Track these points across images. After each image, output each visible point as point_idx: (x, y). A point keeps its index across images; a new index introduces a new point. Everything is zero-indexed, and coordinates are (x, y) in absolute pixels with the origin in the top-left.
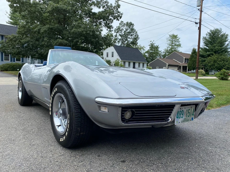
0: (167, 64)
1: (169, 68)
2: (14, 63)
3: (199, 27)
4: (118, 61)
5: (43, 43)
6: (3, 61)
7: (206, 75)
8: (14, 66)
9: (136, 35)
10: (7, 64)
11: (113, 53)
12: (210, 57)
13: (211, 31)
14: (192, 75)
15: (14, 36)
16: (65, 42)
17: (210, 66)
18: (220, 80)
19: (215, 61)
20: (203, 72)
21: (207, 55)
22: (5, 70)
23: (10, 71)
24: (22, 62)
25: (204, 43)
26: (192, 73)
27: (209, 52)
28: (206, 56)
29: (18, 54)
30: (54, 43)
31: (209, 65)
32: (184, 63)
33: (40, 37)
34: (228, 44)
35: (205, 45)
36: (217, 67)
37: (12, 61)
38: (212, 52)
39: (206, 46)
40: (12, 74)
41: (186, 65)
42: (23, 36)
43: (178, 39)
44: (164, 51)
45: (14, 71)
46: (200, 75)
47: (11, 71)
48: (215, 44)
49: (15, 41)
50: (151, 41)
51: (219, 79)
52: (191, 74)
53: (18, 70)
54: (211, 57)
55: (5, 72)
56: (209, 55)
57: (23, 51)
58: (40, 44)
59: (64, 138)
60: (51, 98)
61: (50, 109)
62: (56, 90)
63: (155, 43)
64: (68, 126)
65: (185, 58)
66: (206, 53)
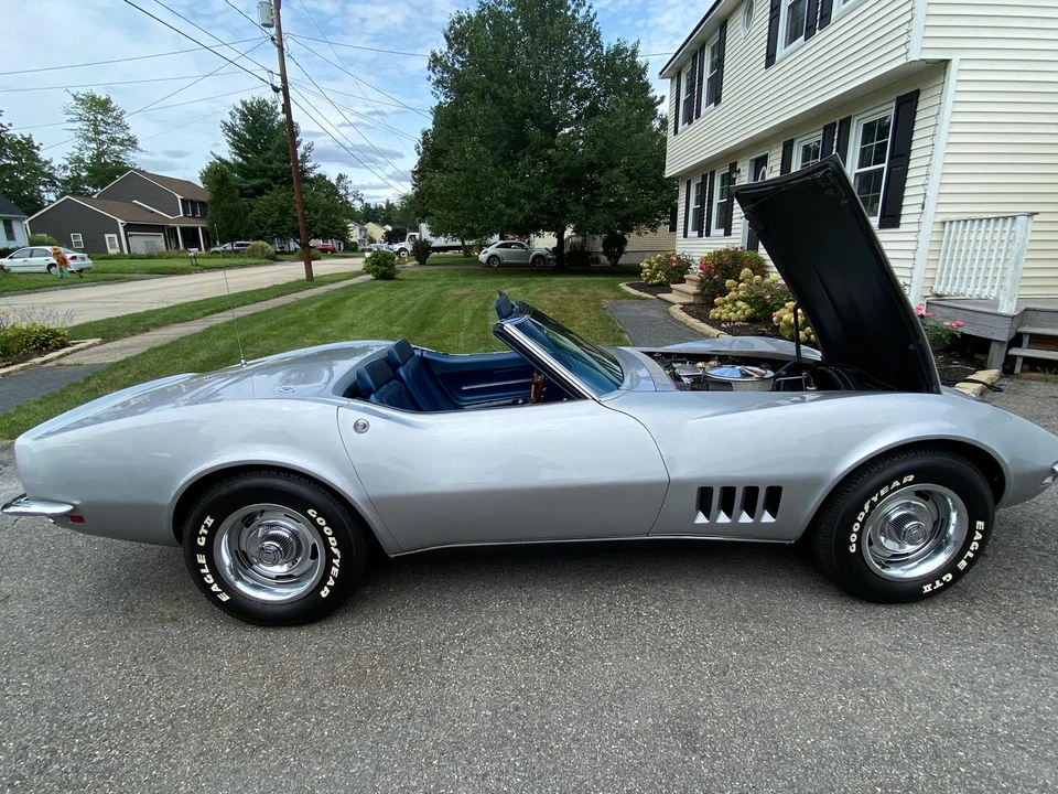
0: (120, 221)
1: (131, 236)
7: (279, 257)
12: (265, 197)
13: (244, 104)
14: (236, 261)
17: (273, 227)
20: (266, 247)
21: (251, 188)
26: (230, 252)
27: (255, 177)
28: (250, 191)
31: (270, 221)
32: (181, 215)
34: (303, 156)
38: (265, 180)
39: (241, 156)
41: (199, 225)
43: (114, 114)
46: (264, 261)
48: (270, 154)
52: (229, 257)
54: (267, 194)
56: (259, 191)
59: (944, 578)
60: (867, 507)
61: (853, 538)
62: (904, 482)
63: (10, 125)
64: (975, 546)
65: (182, 200)
66: (247, 183)
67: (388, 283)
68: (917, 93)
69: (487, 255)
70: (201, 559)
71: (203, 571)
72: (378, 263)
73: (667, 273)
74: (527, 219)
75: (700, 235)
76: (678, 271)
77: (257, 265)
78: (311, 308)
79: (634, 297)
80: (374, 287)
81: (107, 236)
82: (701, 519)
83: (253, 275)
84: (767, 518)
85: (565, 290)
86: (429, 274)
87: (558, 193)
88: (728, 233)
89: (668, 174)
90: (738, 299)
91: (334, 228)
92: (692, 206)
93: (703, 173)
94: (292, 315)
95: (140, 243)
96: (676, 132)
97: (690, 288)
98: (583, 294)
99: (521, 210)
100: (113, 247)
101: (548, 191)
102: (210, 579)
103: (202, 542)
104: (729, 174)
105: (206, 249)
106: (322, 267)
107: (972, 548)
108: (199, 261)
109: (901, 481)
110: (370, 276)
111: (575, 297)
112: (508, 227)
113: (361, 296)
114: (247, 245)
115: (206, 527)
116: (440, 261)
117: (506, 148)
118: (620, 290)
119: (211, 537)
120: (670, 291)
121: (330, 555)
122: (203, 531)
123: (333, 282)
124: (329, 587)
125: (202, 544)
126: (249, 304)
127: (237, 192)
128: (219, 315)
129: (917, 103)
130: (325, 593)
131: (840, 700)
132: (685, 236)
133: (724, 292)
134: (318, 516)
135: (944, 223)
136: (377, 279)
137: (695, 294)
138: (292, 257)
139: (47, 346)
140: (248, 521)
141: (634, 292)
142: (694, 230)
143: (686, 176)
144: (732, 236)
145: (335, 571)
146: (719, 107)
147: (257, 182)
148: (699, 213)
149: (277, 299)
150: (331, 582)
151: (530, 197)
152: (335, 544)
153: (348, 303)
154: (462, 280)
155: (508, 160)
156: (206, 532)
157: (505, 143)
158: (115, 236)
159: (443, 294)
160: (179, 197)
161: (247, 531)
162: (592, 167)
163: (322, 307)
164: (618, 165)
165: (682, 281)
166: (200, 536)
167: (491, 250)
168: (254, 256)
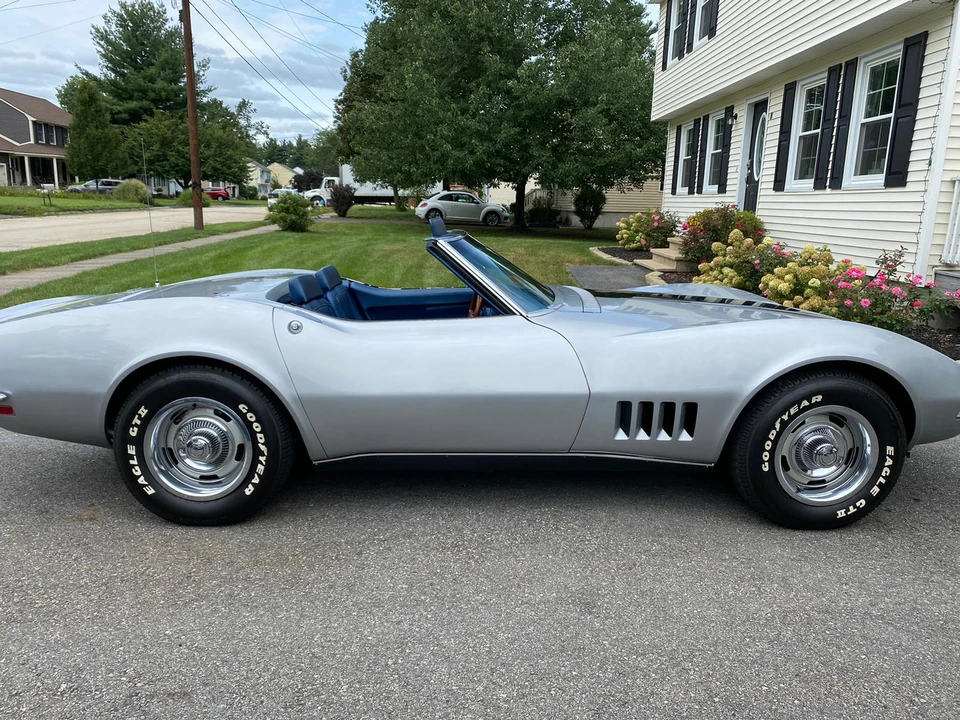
7: (157, 201)
12: (143, 124)
13: (123, 6)
14: (101, 203)
17: (151, 162)
19: (165, 143)
20: (141, 188)
21: (125, 112)
25: (104, 56)
26: (93, 191)
27: (131, 98)
28: (124, 116)
31: (146, 155)
32: (32, 142)
35: (107, 67)
36: (177, 165)
38: (145, 103)
39: (114, 71)
41: (55, 155)
46: (138, 204)
48: (153, 70)
51: (280, 226)
52: (92, 198)
54: (146, 121)
56: (135, 117)
59: (858, 504)
60: (778, 426)
61: (766, 456)
62: (813, 401)
64: (886, 471)
65: (34, 122)
66: (120, 105)
67: (297, 235)
68: (926, 35)
69: (426, 209)
70: (132, 450)
71: (132, 462)
72: (287, 210)
73: (648, 235)
74: (479, 164)
75: (691, 192)
76: (660, 232)
77: (129, 209)
78: (205, 257)
79: (605, 262)
80: (281, 238)
82: (621, 436)
83: (123, 220)
84: (685, 437)
85: (521, 251)
86: (352, 228)
87: (519, 134)
88: (722, 190)
89: (655, 116)
90: (726, 266)
91: (230, 168)
92: (683, 156)
93: (696, 118)
94: (181, 264)
96: (664, 67)
97: (673, 252)
98: (543, 256)
99: (472, 152)
101: (507, 131)
102: (137, 471)
103: (134, 432)
104: (725, 120)
105: (63, 185)
106: (213, 215)
107: (884, 474)
108: (55, 201)
109: (810, 401)
110: (276, 227)
111: (532, 259)
112: (454, 172)
113: (266, 247)
114: (117, 183)
115: (140, 418)
116: (364, 213)
117: (457, 76)
118: (590, 254)
119: (143, 429)
120: (649, 257)
121: (257, 452)
122: (136, 421)
123: (229, 232)
124: (254, 484)
125: (134, 434)
126: (126, 251)
127: (108, 117)
128: (89, 261)
129: (925, 46)
130: (248, 492)
131: (734, 588)
132: (674, 192)
133: (709, 256)
134: (249, 411)
135: (954, 182)
136: (283, 230)
137: (678, 260)
138: (173, 202)
140: (178, 417)
141: (606, 257)
142: (683, 186)
143: (676, 120)
144: (727, 194)
145: (260, 468)
146: (714, 41)
147: (133, 105)
148: (690, 165)
149: (160, 248)
150: (256, 480)
151: (483, 136)
152: (262, 441)
153: (250, 253)
154: (392, 236)
155: (458, 92)
156: (139, 422)
157: (455, 70)
159: (369, 248)
160: (30, 118)
161: (175, 428)
162: (562, 104)
163: (220, 257)
164: (594, 104)
165: (665, 245)
166: (133, 426)
167: (432, 203)
168: (125, 198)
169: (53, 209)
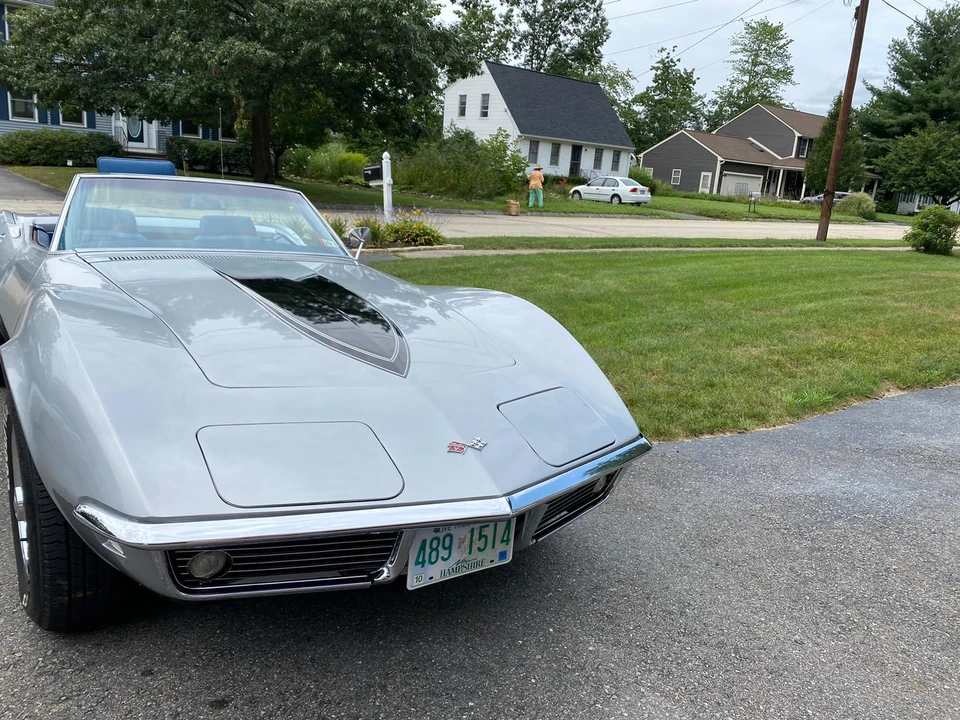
0: (720, 158)
1: (725, 175)
2: (55, 128)
3: (857, 9)
4: (502, 142)
5: (166, 53)
6: (8, 119)
7: (880, 216)
8: (54, 143)
9: (594, 21)
10: (26, 136)
11: (486, 97)
12: (908, 137)
13: (931, 14)
15: (38, 16)
16: (260, 52)
17: (906, 177)
18: (918, 250)
19: (928, 156)
20: (867, 201)
21: (898, 125)
22: (16, 160)
23: (37, 164)
24: (89, 127)
25: (896, 69)
27: (909, 110)
28: (894, 129)
29: (64, 94)
30: (214, 54)
31: (902, 169)
32: (793, 156)
33: (159, 23)
35: (895, 81)
36: (934, 181)
37: (47, 123)
38: (923, 115)
39: (901, 83)
40: (45, 181)
42: (82, 15)
43: (782, 42)
44: (715, 97)
45: (56, 165)
46: (853, 218)
47: (44, 165)
48: (941, 79)
49: (45, 40)
50: (663, 50)
51: (913, 246)
52: (814, 208)
53: (70, 163)
54: (914, 134)
55: (16, 168)
56: (906, 129)
57: (85, 85)
58: (156, 57)
63: (679, 60)
65: (799, 137)
66: (895, 119)
77: (852, 222)
81: (703, 174)
95: (732, 184)
100: (704, 186)
110: (910, 248)
139: (415, 241)
147: (908, 117)
158: (710, 174)
160: (798, 135)
168: (844, 211)
169: (754, 215)
